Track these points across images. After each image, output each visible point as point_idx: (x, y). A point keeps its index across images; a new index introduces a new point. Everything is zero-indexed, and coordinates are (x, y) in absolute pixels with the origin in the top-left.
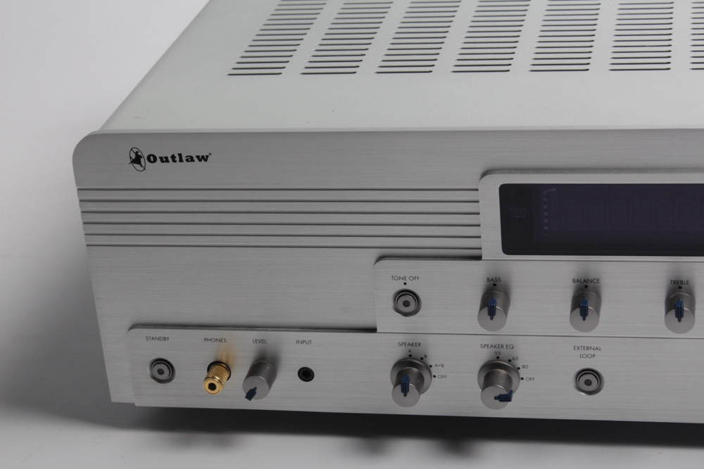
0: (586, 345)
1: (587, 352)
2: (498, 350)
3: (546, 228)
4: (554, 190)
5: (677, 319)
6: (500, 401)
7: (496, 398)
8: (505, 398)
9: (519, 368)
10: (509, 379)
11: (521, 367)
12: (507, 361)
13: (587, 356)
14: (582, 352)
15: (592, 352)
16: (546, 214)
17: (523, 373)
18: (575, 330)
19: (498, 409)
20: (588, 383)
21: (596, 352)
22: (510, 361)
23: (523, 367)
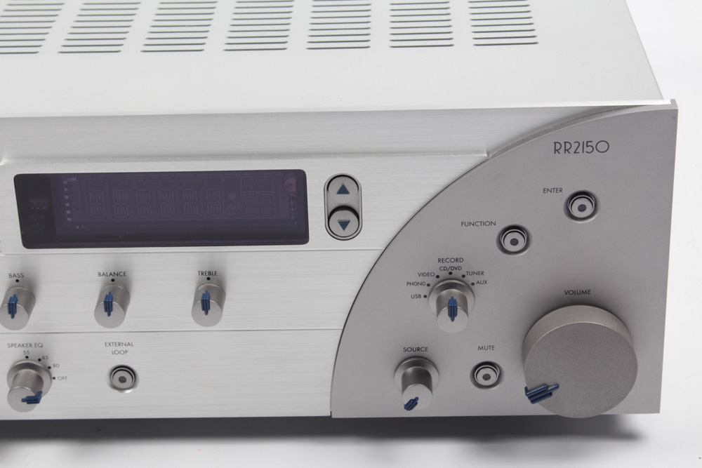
0: (118, 341)
1: (119, 348)
2: (26, 349)
3: (69, 219)
4: (74, 179)
5: (204, 312)
6: (28, 403)
7: (24, 400)
8: (33, 400)
9: (49, 368)
10: (39, 380)
11: (52, 366)
12: (37, 360)
13: (119, 352)
14: (114, 348)
15: (124, 348)
16: (68, 205)
17: (55, 372)
18: (100, 326)
19: (26, 411)
20: (122, 380)
21: (128, 348)
22: (40, 360)
23: (54, 366)
